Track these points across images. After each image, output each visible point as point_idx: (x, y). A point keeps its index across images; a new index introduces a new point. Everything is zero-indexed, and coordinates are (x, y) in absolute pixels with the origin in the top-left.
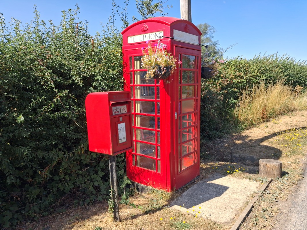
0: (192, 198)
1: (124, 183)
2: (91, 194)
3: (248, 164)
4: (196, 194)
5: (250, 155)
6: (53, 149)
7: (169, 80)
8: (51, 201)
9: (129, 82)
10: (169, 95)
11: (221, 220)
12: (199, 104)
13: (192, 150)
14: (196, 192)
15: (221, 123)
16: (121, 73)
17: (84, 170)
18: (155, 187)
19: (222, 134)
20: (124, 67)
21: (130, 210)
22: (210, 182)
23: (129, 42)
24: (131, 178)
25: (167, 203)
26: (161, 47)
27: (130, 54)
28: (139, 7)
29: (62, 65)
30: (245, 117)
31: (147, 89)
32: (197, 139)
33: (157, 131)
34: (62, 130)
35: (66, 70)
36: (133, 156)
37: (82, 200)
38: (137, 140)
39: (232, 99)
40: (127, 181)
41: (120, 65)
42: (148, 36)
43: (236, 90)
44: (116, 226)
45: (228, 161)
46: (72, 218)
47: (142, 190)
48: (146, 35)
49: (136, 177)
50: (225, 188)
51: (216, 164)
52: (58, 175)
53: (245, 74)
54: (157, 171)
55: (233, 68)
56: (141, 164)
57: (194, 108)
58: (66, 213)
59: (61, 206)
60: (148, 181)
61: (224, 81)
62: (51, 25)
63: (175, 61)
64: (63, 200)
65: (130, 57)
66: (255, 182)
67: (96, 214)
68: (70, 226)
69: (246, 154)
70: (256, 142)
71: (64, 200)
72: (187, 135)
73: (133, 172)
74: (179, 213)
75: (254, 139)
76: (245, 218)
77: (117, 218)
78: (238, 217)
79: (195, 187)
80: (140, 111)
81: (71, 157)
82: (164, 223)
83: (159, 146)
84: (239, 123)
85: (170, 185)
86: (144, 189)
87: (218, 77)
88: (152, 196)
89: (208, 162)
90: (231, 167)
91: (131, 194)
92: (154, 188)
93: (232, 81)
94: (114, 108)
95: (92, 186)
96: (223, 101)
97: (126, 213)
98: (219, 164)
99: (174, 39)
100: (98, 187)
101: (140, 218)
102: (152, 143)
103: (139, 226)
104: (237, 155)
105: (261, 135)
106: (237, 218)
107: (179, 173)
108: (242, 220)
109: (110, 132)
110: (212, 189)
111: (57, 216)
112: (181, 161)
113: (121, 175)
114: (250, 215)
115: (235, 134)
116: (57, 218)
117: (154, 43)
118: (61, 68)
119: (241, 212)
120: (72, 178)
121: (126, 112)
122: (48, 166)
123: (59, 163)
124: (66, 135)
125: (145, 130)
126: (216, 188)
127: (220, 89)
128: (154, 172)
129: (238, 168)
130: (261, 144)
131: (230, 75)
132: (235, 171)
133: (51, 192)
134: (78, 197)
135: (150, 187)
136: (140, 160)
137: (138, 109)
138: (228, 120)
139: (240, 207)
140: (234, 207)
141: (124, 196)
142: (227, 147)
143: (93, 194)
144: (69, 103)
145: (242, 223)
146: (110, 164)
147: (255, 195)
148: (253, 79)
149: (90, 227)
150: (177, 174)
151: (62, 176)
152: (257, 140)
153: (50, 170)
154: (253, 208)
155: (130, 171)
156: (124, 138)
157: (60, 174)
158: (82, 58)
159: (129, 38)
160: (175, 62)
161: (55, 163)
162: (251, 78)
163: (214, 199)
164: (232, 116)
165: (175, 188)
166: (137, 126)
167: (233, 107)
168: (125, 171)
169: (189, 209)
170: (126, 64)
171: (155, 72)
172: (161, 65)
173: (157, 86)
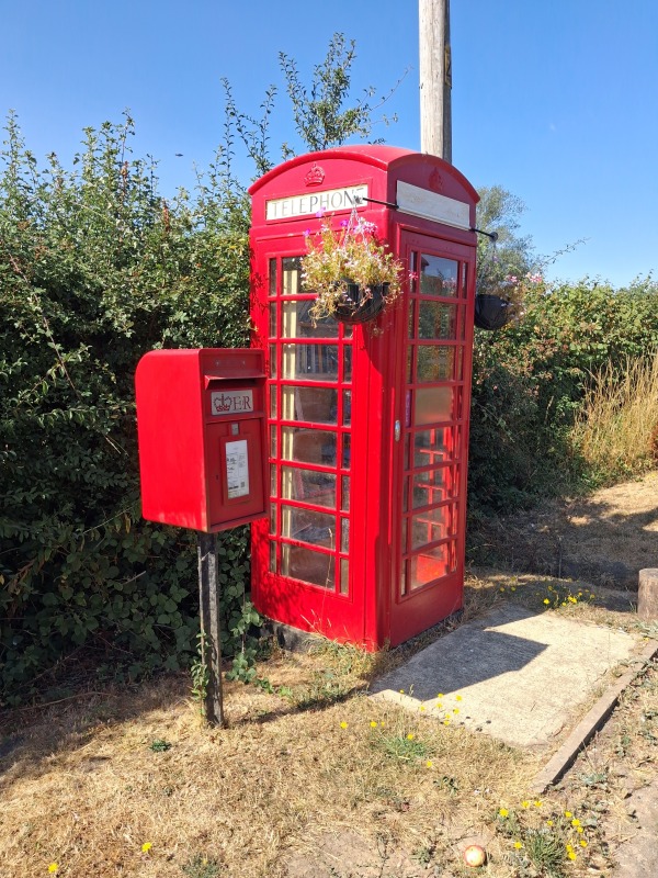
0: (438, 671)
1: (242, 621)
2: (147, 649)
3: (606, 585)
4: (450, 662)
5: (613, 559)
6: (44, 516)
7: (379, 326)
8: (32, 663)
9: (266, 331)
10: (378, 369)
11: (521, 737)
12: (468, 402)
13: (444, 536)
14: (451, 655)
15: (532, 465)
16: (244, 304)
17: (129, 580)
18: (332, 638)
19: (533, 496)
20: (253, 289)
21: (255, 697)
22: (492, 629)
23: (271, 216)
24: (263, 607)
25: (363, 682)
26: (360, 229)
27: (270, 251)
28: (302, 118)
29: (76, 278)
30: (603, 451)
31: (316, 353)
32: (457, 503)
33: (341, 475)
34: (70, 462)
35: (87, 291)
36: (272, 545)
37: (120, 666)
38: (284, 498)
39: (565, 398)
40: (251, 616)
41: (241, 284)
42: (325, 199)
43: (577, 371)
44: (213, 740)
45: (548, 574)
46: (90, 714)
47: (295, 645)
48: (318, 195)
49: (280, 607)
50: (535, 649)
51: (512, 581)
52: (56, 591)
53: (606, 329)
54: (339, 589)
55: (571, 311)
56: (293, 569)
57: (451, 411)
58: (75, 701)
59: (60, 680)
60: (312, 619)
61: (544, 345)
62: (54, 166)
63: (398, 268)
64: (67, 663)
65: (271, 259)
66: (625, 635)
67: (158, 705)
68: (82, 735)
69: (603, 555)
70: (631, 521)
71: (69, 664)
72: (430, 492)
73: (270, 591)
74: (397, 712)
75: (626, 512)
76: (591, 735)
77: (215, 717)
78: (571, 731)
79: (447, 640)
80: (296, 416)
81: (95, 542)
82: (352, 738)
83: (346, 516)
84: (585, 466)
85: (374, 633)
86: (301, 641)
87: (528, 334)
88: (321, 661)
89: (491, 575)
90: (556, 588)
91: (263, 656)
92: (328, 640)
93: (565, 346)
94: (215, 395)
95: (150, 626)
96: (538, 402)
97: (243, 704)
98: (520, 581)
99: (398, 207)
100: (170, 630)
101: (282, 720)
102: (327, 508)
103: (277, 742)
104: (575, 558)
105: (646, 502)
106: (569, 735)
107: (401, 599)
108: (582, 740)
109: (203, 465)
110: (498, 649)
111: (48, 708)
112: (408, 563)
113: (235, 600)
114: (607, 726)
115: (572, 498)
116: (46, 713)
117: (339, 219)
118: (74, 285)
119: (580, 718)
120: (96, 602)
121: (252, 409)
122: (28, 563)
123: (59, 558)
124: (82, 476)
125: (306, 472)
126: (508, 646)
127: (531, 368)
128: (329, 594)
129: (577, 593)
130: (647, 528)
131: (561, 329)
132: (567, 602)
133: (35, 640)
134: (111, 658)
135: (316, 636)
136: (292, 555)
137: (288, 411)
138: (552, 456)
139: (578, 701)
140: (559, 703)
141: (241, 660)
142: (546, 533)
143: (153, 651)
144: (94, 385)
145: (581, 748)
146: (200, 560)
147: (623, 670)
148: (628, 342)
149: (138, 740)
150: (397, 601)
151: (67, 593)
152: (635, 516)
153: (34, 577)
154: (616, 708)
155: (262, 587)
156: (243, 484)
157: (61, 588)
158: (136, 260)
159: (271, 205)
160: (399, 273)
161: (47, 556)
162: (624, 341)
163: (501, 676)
164: (565, 448)
165: (388, 641)
166: (284, 458)
167: (568, 420)
168: (248, 589)
169: (426, 702)
170: (260, 279)
171: (341, 298)
172: (357, 280)
173: (346, 344)
